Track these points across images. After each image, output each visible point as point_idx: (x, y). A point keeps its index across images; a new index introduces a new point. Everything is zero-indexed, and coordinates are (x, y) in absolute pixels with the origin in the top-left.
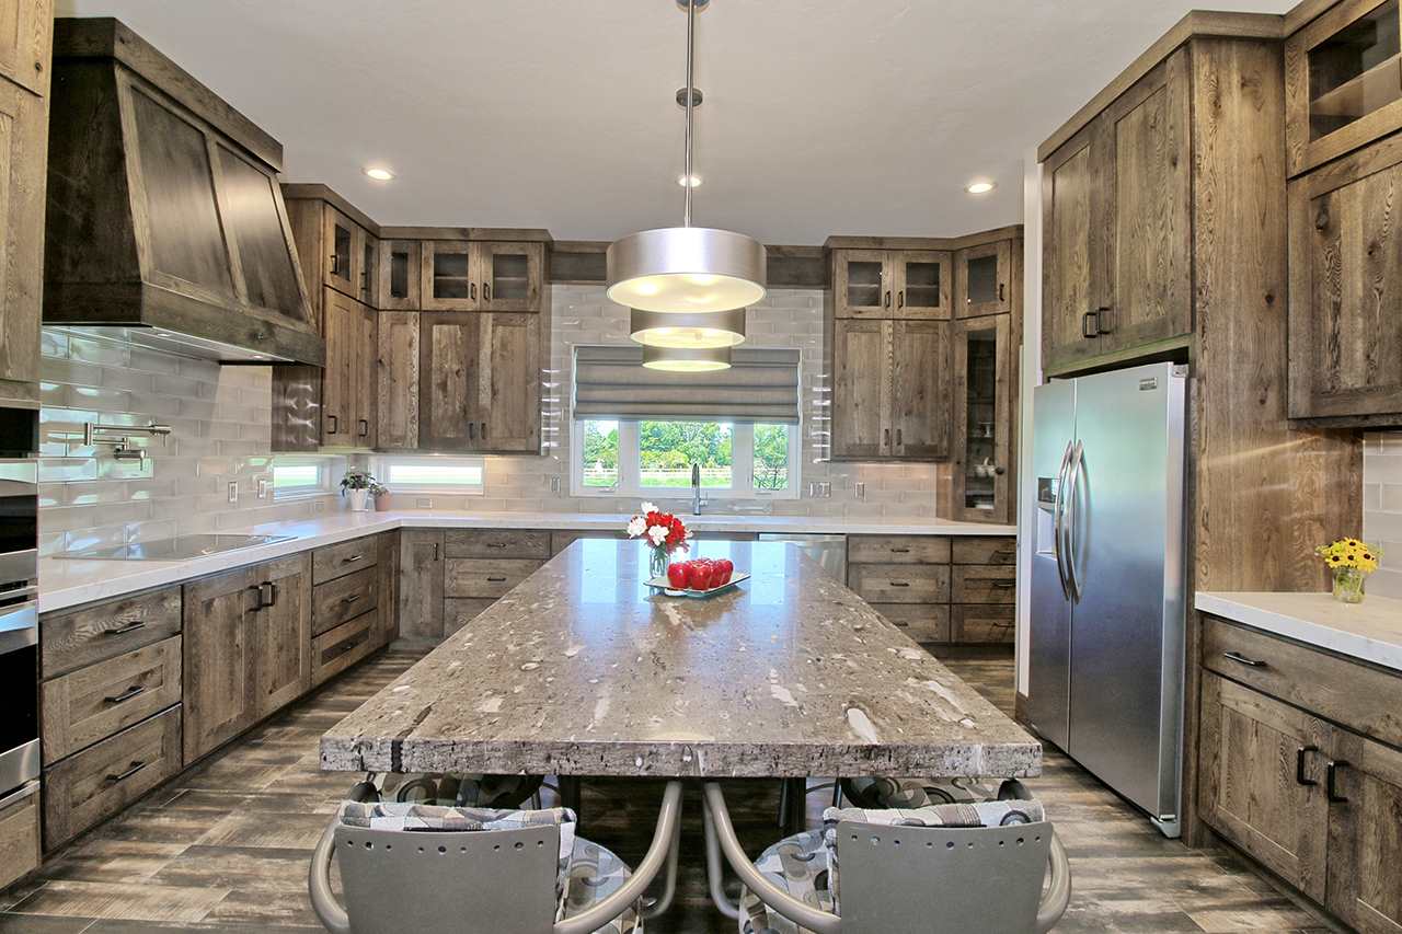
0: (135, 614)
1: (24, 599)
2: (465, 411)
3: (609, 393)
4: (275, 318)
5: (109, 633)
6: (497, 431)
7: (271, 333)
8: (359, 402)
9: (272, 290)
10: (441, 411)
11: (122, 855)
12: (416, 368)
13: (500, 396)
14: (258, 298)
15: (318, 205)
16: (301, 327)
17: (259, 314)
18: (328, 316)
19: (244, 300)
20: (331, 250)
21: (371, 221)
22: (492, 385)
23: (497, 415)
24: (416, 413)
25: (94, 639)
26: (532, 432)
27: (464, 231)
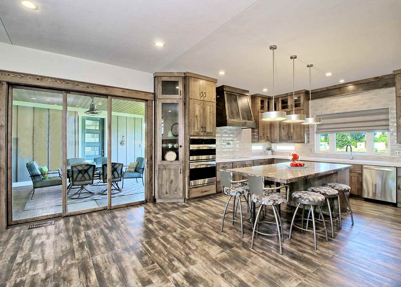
0: (227, 165)
1: (215, 161)
2: (288, 134)
3: (325, 126)
4: (247, 121)
5: (224, 167)
6: (295, 137)
7: (246, 124)
8: (267, 133)
9: (246, 117)
10: (283, 134)
11: (224, 196)
12: (278, 125)
13: (295, 130)
14: (244, 118)
15: (257, 98)
16: (251, 122)
17: (244, 121)
18: (259, 118)
19: (241, 120)
20: (260, 105)
21: (269, 96)
22: (293, 127)
23: (295, 134)
24: (278, 134)
25: (222, 167)
26: (302, 138)
27: (287, 94)
